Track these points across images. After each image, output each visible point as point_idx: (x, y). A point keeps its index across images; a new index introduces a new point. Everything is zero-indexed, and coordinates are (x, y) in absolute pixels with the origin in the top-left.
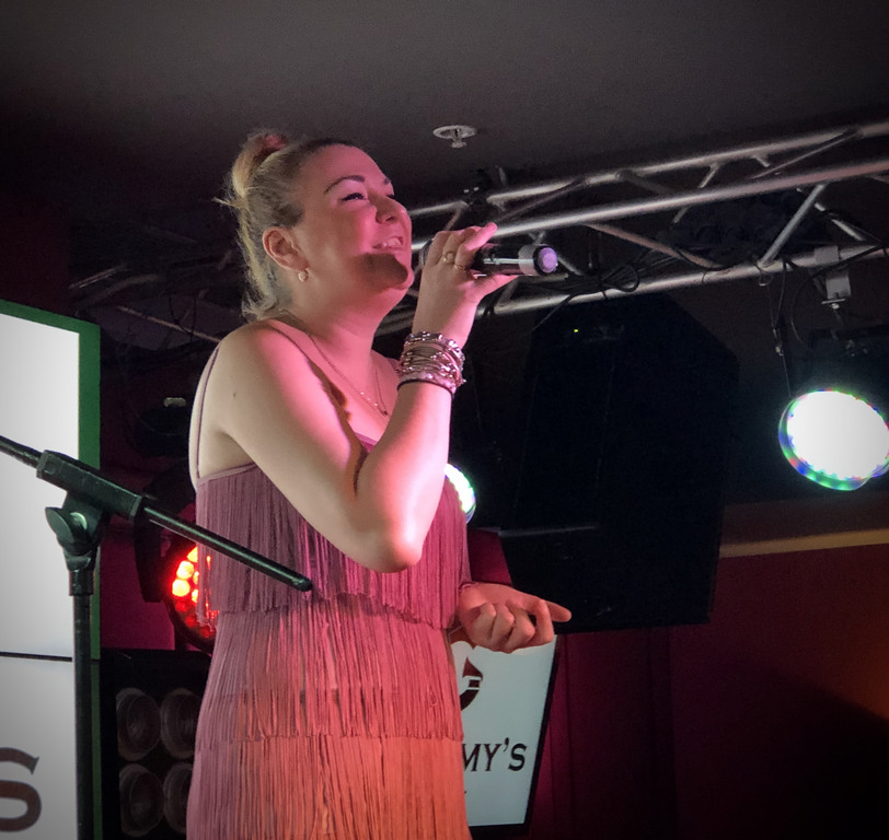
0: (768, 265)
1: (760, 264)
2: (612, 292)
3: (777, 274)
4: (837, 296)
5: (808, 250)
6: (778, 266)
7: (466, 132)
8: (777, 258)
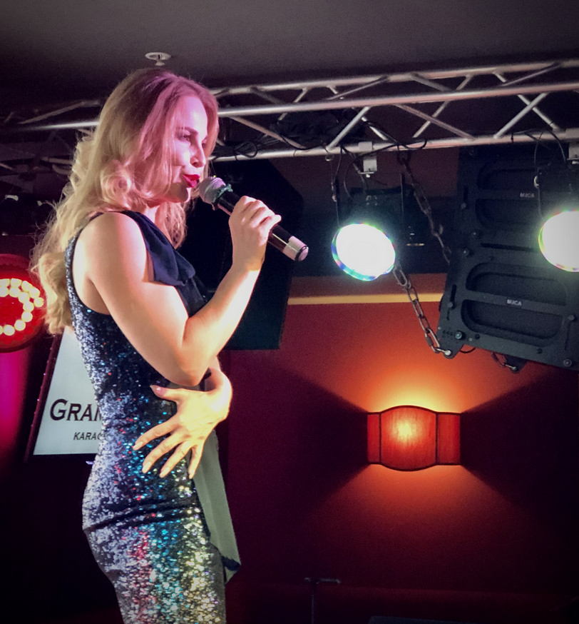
0: (332, 149)
1: (327, 148)
2: (241, 157)
3: (336, 155)
4: (370, 170)
5: (356, 142)
6: (338, 150)
7: (164, 56)
8: (337, 146)
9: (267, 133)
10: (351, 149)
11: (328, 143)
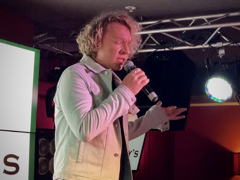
1: (203, 45)
2: (167, 49)
3: (207, 48)
5: (215, 43)
7: (133, 8)
8: (207, 44)
9: (177, 39)
10: (213, 45)
11: (204, 43)
